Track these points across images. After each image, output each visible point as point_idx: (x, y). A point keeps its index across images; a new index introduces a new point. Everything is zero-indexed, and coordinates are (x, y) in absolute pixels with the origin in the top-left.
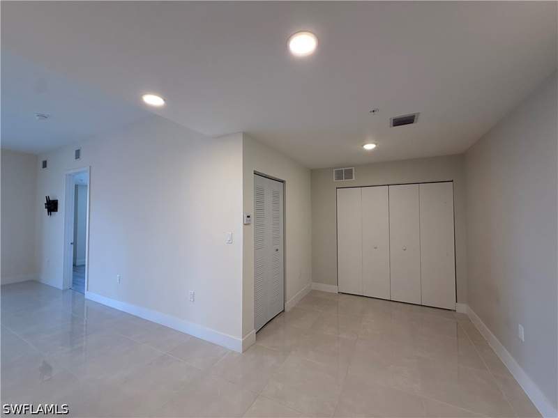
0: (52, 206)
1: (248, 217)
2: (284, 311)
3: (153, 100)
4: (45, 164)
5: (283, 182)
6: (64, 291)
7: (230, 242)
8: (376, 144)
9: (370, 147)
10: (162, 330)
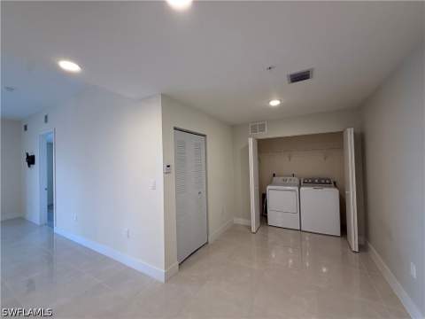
0: (31, 160)
1: (168, 166)
2: (207, 243)
3: (69, 66)
4: (26, 128)
5: (204, 136)
6: (41, 226)
7: (154, 188)
8: (281, 101)
9: (275, 103)
10: (106, 260)
